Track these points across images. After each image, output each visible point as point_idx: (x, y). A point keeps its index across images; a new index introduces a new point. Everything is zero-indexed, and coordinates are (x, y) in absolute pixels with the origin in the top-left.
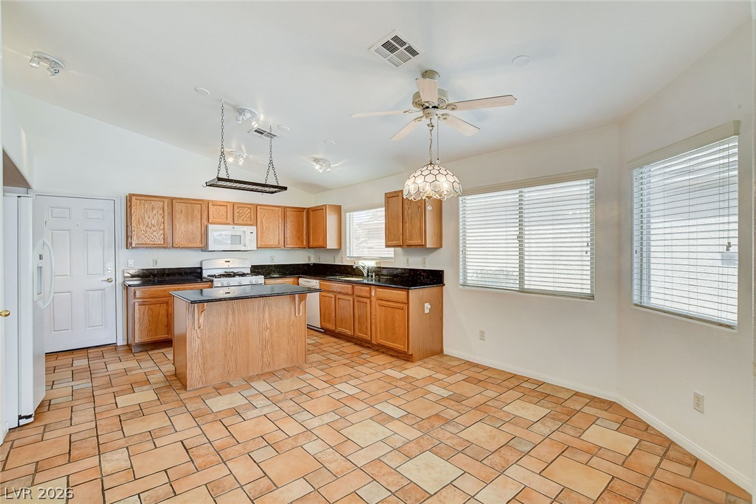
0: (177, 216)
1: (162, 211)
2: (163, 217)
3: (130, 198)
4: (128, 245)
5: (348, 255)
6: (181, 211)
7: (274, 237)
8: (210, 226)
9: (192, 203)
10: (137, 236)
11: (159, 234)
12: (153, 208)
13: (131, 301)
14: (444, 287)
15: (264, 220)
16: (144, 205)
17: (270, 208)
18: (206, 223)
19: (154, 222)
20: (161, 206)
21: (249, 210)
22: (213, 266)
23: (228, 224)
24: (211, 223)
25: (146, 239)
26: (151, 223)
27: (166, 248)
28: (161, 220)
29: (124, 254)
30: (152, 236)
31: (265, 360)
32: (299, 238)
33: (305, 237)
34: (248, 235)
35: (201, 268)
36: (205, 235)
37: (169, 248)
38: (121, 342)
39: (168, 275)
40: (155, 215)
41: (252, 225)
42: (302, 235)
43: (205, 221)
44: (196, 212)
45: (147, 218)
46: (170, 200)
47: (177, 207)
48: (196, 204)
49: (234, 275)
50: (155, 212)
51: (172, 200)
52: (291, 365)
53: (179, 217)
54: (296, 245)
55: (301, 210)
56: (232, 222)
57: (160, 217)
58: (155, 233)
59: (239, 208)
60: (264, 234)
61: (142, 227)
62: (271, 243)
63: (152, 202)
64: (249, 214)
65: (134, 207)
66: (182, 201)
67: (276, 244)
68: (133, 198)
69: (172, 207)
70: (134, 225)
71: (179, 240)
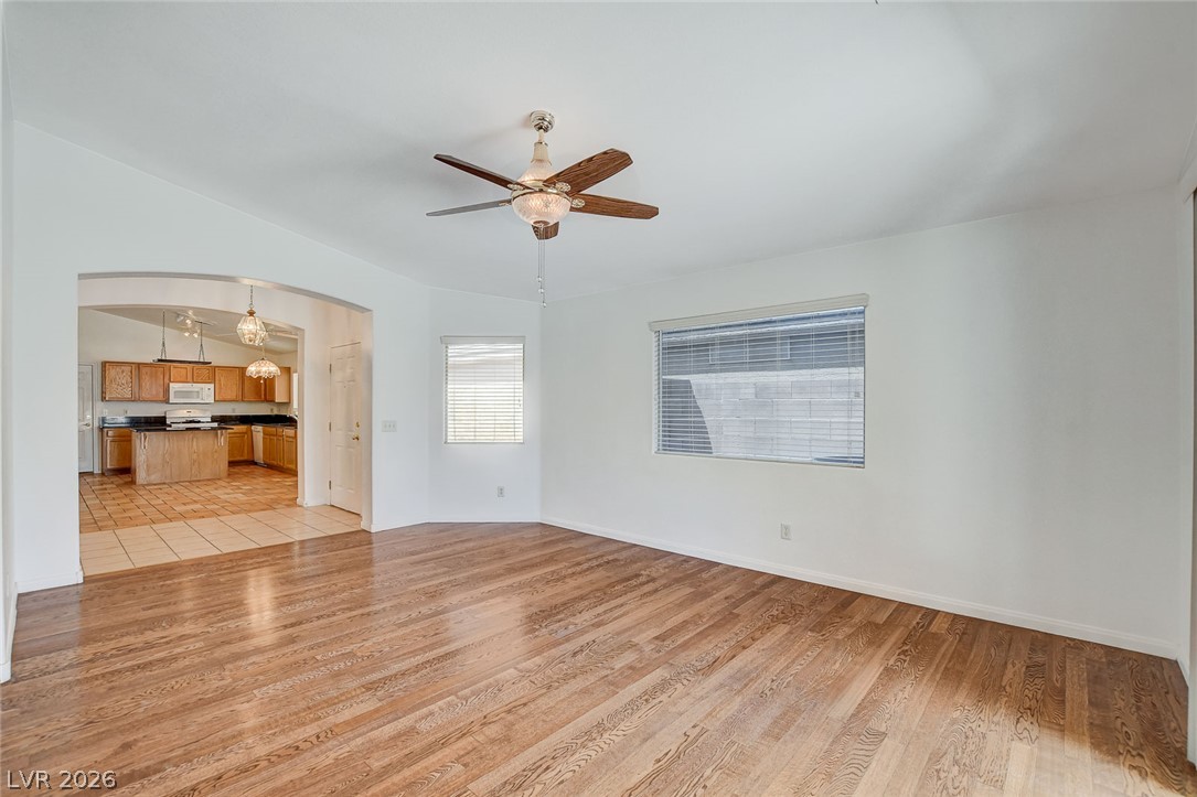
1: (130, 373)
3: (104, 364)
4: (103, 399)
6: (146, 373)
7: (233, 392)
8: (171, 385)
9: (156, 367)
10: (110, 392)
11: (129, 391)
12: (123, 372)
13: (106, 438)
15: (222, 379)
16: (115, 369)
17: (228, 369)
19: (124, 381)
20: (130, 369)
21: (208, 371)
22: (176, 415)
23: (188, 383)
24: (173, 382)
25: (117, 394)
26: (121, 383)
27: (133, 401)
28: (129, 380)
29: (100, 405)
30: (122, 392)
32: (258, 393)
33: (263, 393)
34: (206, 392)
35: (164, 417)
36: (167, 391)
37: (137, 401)
38: (97, 471)
40: (125, 376)
41: (210, 383)
42: (260, 391)
43: (167, 380)
44: (159, 374)
45: (118, 378)
46: (137, 365)
47: (143, 370)
48: (159, 367)
50: (125, 374)
51: (139, 364)
53: (145, 378)
54: (255, 398)
56: (192, 381)
57: (129, 378)
58: (125, 390)
59: (198, 370)
60: (222, 390)
61: (114, 386)
62: (228, 397)
63: (122, 367)
64: (208, 374)
65: (107, 372)
66: (147, 365)
67: (234, 398)
68: (107, 364)
69: (139, 370)
70: (107, 384)
71: (145, 395)
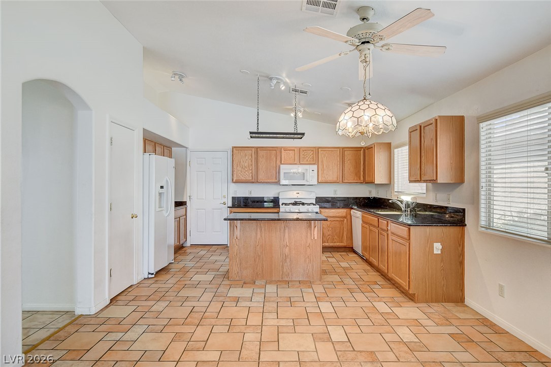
0: (260, 159)
1: (251, 157)
2: (252, 161)
4: (233, 181)
5: (396, 190)
6: (263, 156)
7: (333, 173)
8: (282, 166)
9: (271, 150)
10: (236, 175)
11: (249, 173)
12: (246, 156)
14: (466, 228)
15: (325, 160)
16: (240, 153)
17: (330, 149)
18: (279, 163)
19: (246, 164)
20: (250, 153)
21: (312, 153)
22: (287, 196)
23: (296, 164)
24: (283, 164)
25: (241, 177)
26: (244, 166)
27: (253, 182)
28: (250, 163)
29: (233, 186)
31: (285, 270)
32: (357, 174)
33: (362, 173)
34: (311, 173)
35: (278, 198)
36: (278, 173)
37: (256, 183)
39: (257, 202)
40: (247, 160)
41: (314, 164)
42: (359, 171)
43: (278, 162)
44: (273, 156)
45: (242, 162)
46: (256, 149)
47: (261, 153)
50: (247, 158)
52: (307, 279)
54: (354, 180)
55: (358, 149)
56: (298, 162)
57: (250, 161)
58: (246, 173)
59: (304, 151)
60: (325, 172)
61: (239, 168)
62: (330, 179)
63: (246, 151)
64: (312, 156)
65: (234, 156)
66: (264, 149)
67: (335, 179)
68: (234, 149)
69: (257, 153)
70: (235, 167)
71: (262, 177)
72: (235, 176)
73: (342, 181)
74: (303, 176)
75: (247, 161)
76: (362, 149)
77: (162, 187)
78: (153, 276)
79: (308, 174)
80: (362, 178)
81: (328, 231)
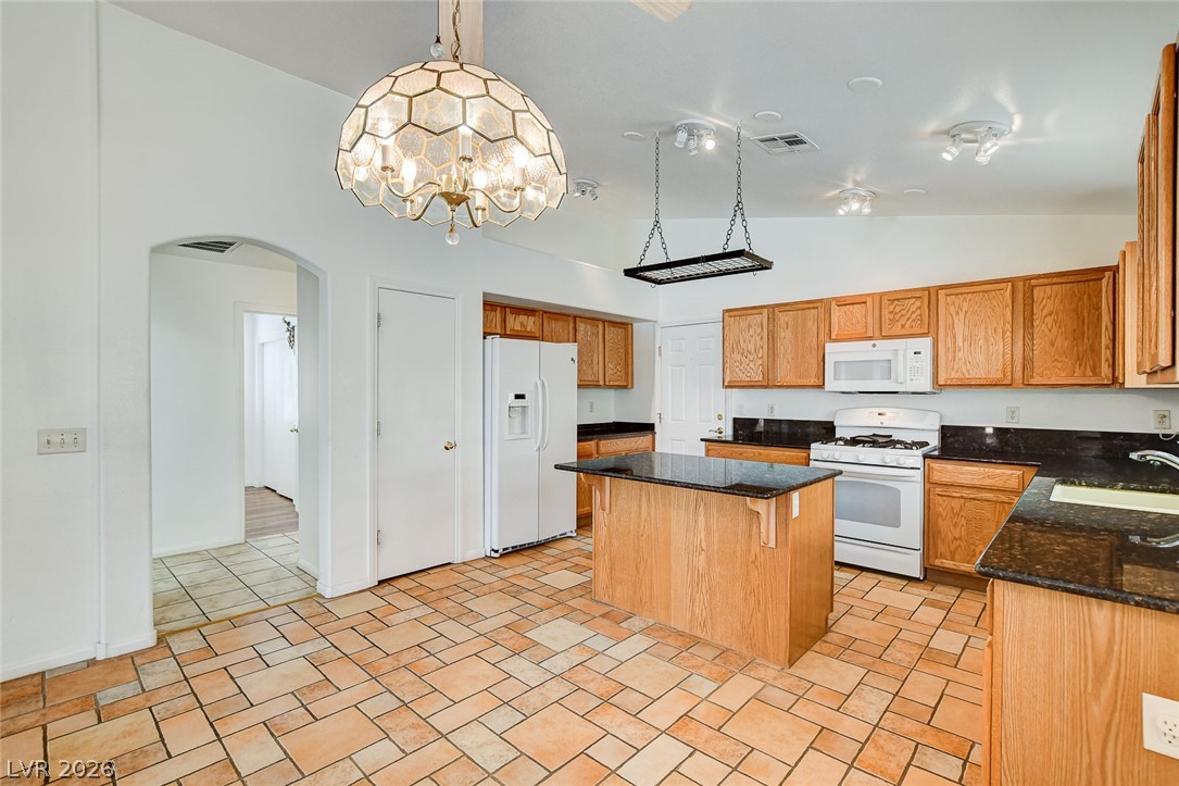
0: (781, 333)
1: (760, 329)
2: (762, 338)
3: (724, 315)
4: (723, 384)
6: (787, 325)
8: (828, 347)
9: (805, 309)
10: (731, 371)
11: (757, 365)
12: (749, 326)
16: (738, 323)
17: (978, 288)
18: (825, 340)
19: (751, 347)
20: (759, 320)
21: (918, 304)
23: (869, 338)
25: (741, 374)
26: (747, 350)
27: (765, 387)
28: (759, 343)
30: (748, 368)
31: (697, 610)
34: (911, 360)
37: (770, 387)
40: (752, 336)
41: (922, 336)
43: (823, 337)
44: (810, 323)
45: (742, 341)
46: (771, 310)
47: (783, 318)
48: (809, 308)
49: (890, 443)
50: (752, 332)
51: (774, 308)
53: (783, 335)
54: (1072, 376)
56: (877, 334)
57: (758, 338)
58: (752, 365)
59: (893, 301)
60: (960, 355)
61: (736, 356)
62: (979, 373)
63: (749, 318)
64: (919, 312)
65: (727, 329)
66: (788, 308)
67: (996, 375)
68: (726, 314)
69: (772, 319)
70: (727, 354)
71: (783, 373)
72: (728, 372)
73: (1022, 379)
74: (888, 369)
75: (753, 340)
76: (1107, 274)
77: (520, 397)
78: (497, 555)
79: (901, 364)
80: (1105, 370)
81: (956, 525)
